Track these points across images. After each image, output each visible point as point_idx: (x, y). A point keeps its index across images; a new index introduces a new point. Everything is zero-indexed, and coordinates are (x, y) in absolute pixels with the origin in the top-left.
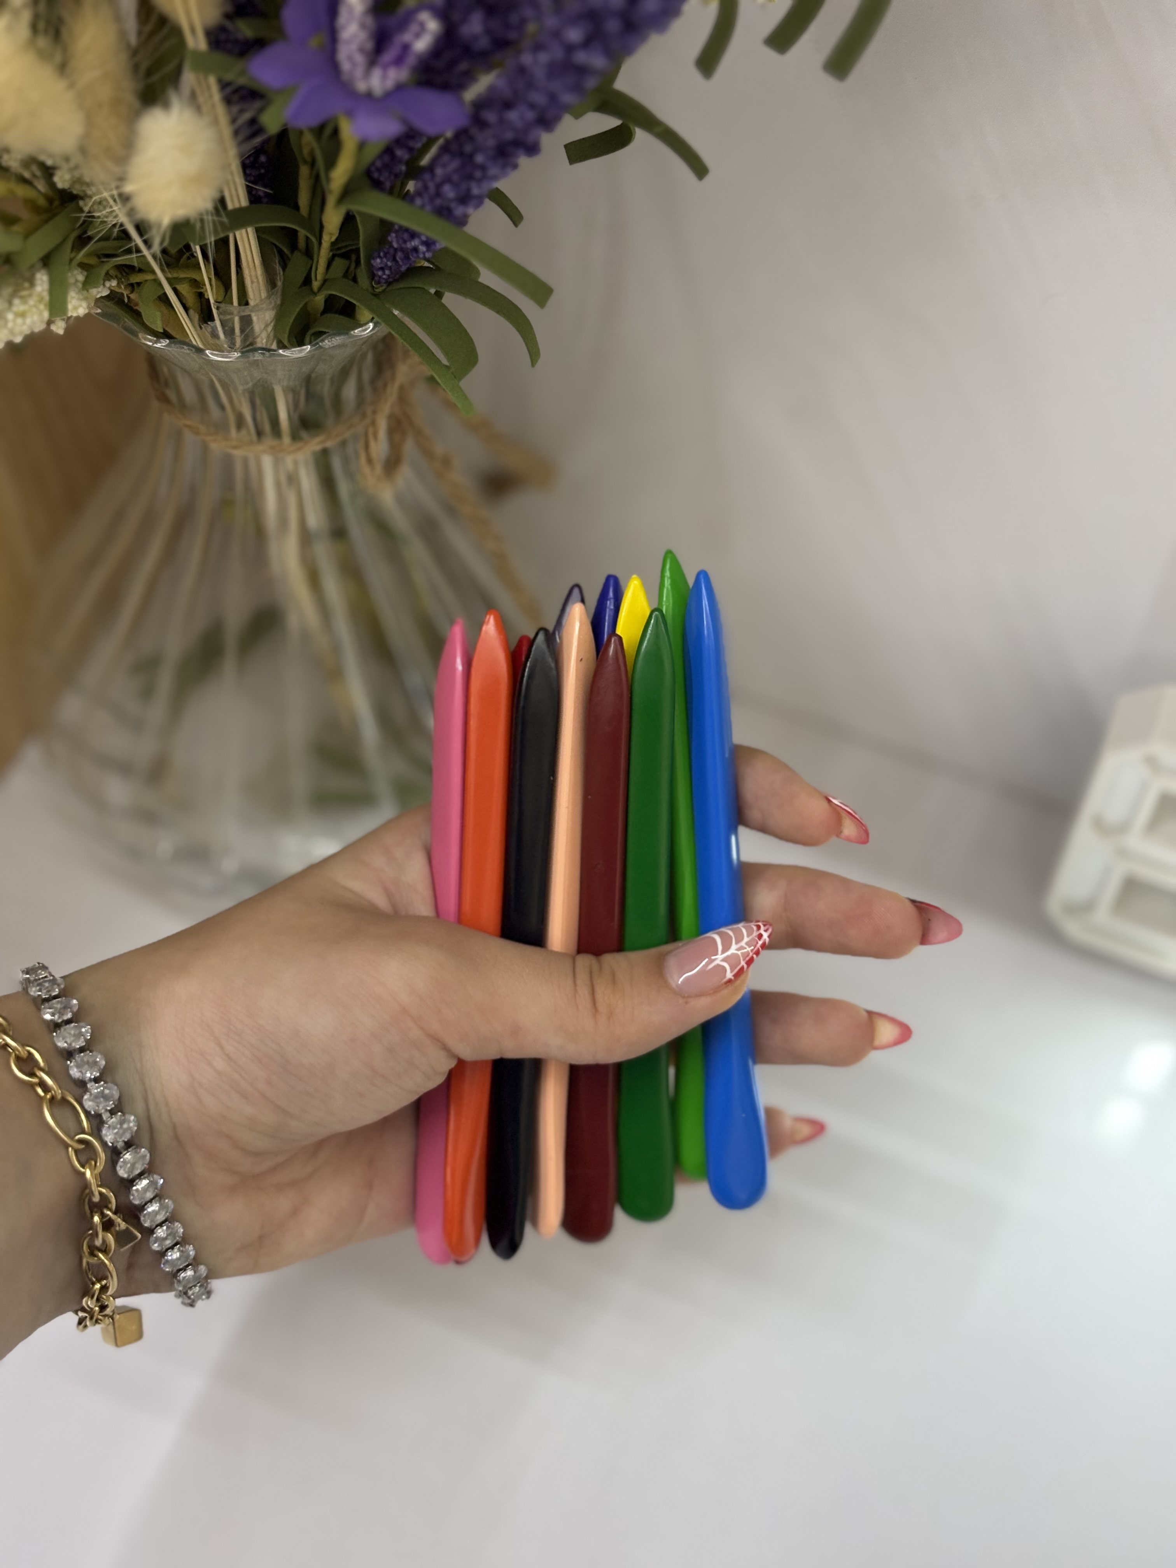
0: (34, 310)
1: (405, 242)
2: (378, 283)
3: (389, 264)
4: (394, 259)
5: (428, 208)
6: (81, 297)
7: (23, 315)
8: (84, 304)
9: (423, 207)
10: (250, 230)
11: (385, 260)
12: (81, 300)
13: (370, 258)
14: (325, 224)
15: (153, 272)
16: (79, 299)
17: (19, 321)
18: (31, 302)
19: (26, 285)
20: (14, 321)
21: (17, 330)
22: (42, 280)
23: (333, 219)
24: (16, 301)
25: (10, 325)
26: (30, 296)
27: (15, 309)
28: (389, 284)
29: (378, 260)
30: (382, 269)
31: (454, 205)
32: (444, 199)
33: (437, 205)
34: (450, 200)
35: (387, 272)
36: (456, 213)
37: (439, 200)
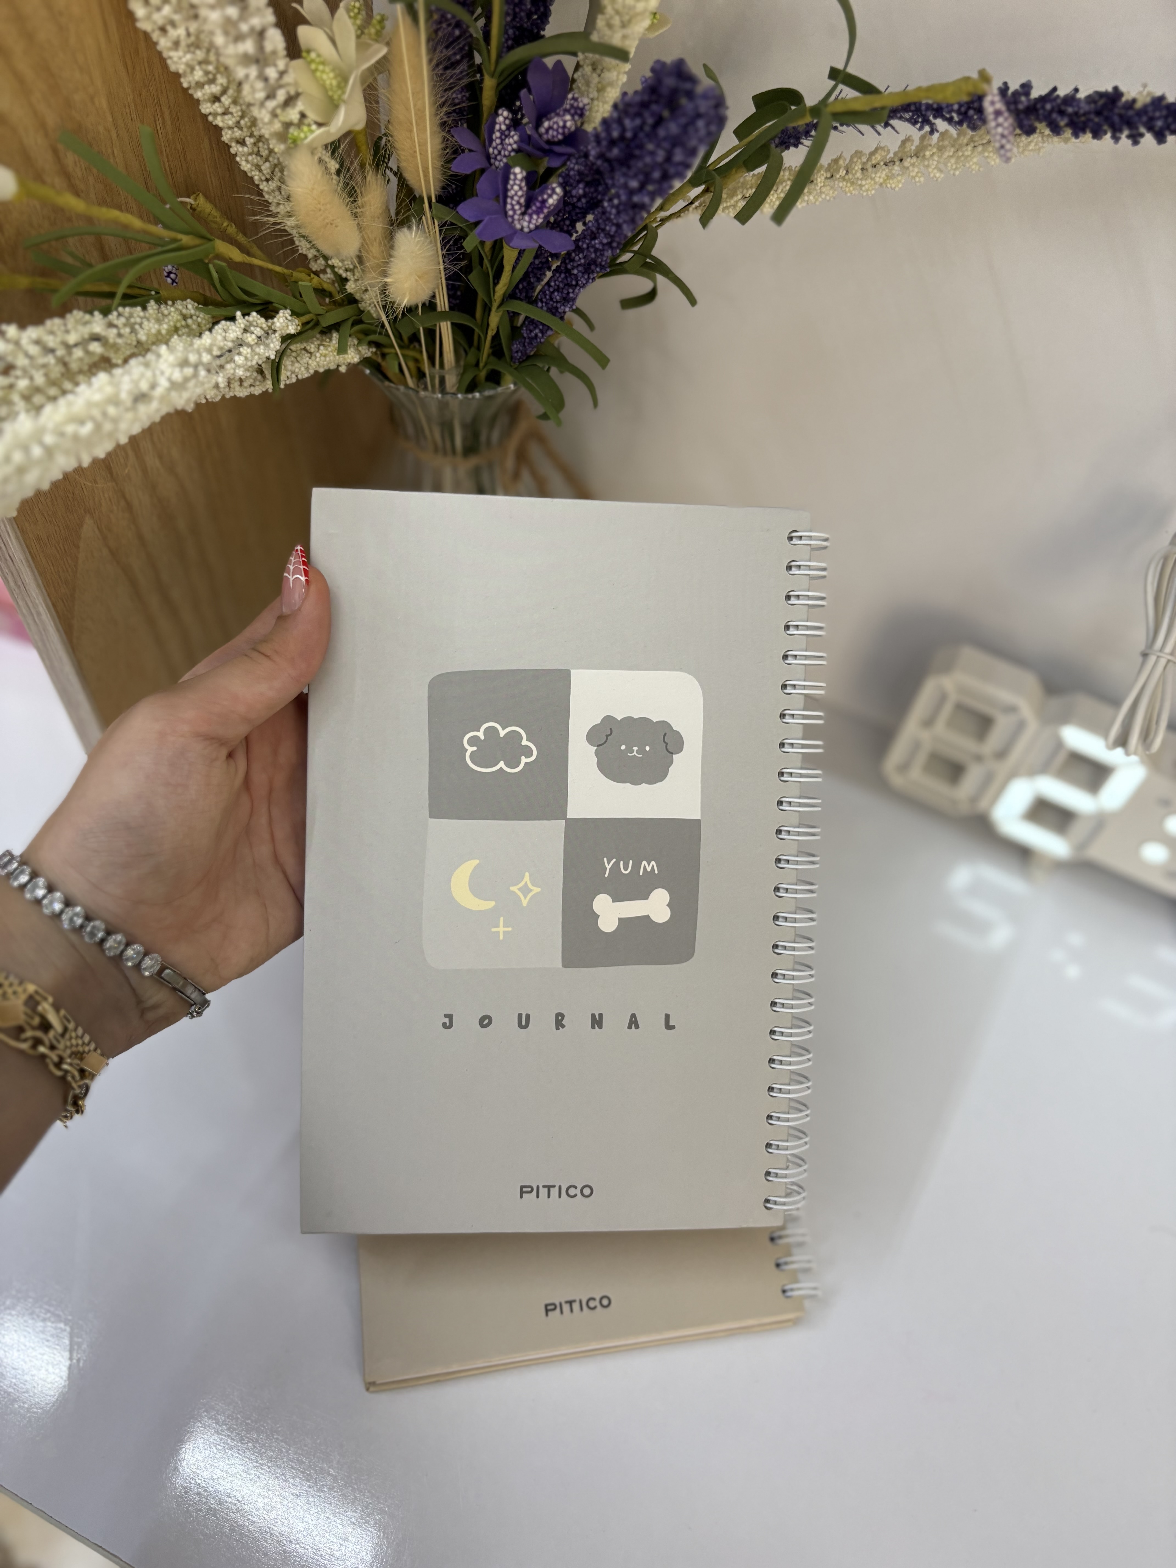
1: (531, 331)
2: (515, 363)
3: (521, 348)
4: (524, 346)
7: (325, 356)
8: (358, 356)
9: (542, 307)
10: (449, 323)
11: (519, 346)
12: (356, 353)
14: (490, 324)
15: (393, 347)
16: (354, 352)
17: (323, 358)
19: (328, 340)
22: (334, 336)
23: (494, 321)
24: (322, 348)
27: (321, 352)
28: (520, 363)
29: (515, 346)
30: (517, 352)
31: (559, 305)
32: (554, 302)
33: (550, 306)
34: (557, 302)
35: (520, 354)
36: (560, 310)
37: (551, 303)
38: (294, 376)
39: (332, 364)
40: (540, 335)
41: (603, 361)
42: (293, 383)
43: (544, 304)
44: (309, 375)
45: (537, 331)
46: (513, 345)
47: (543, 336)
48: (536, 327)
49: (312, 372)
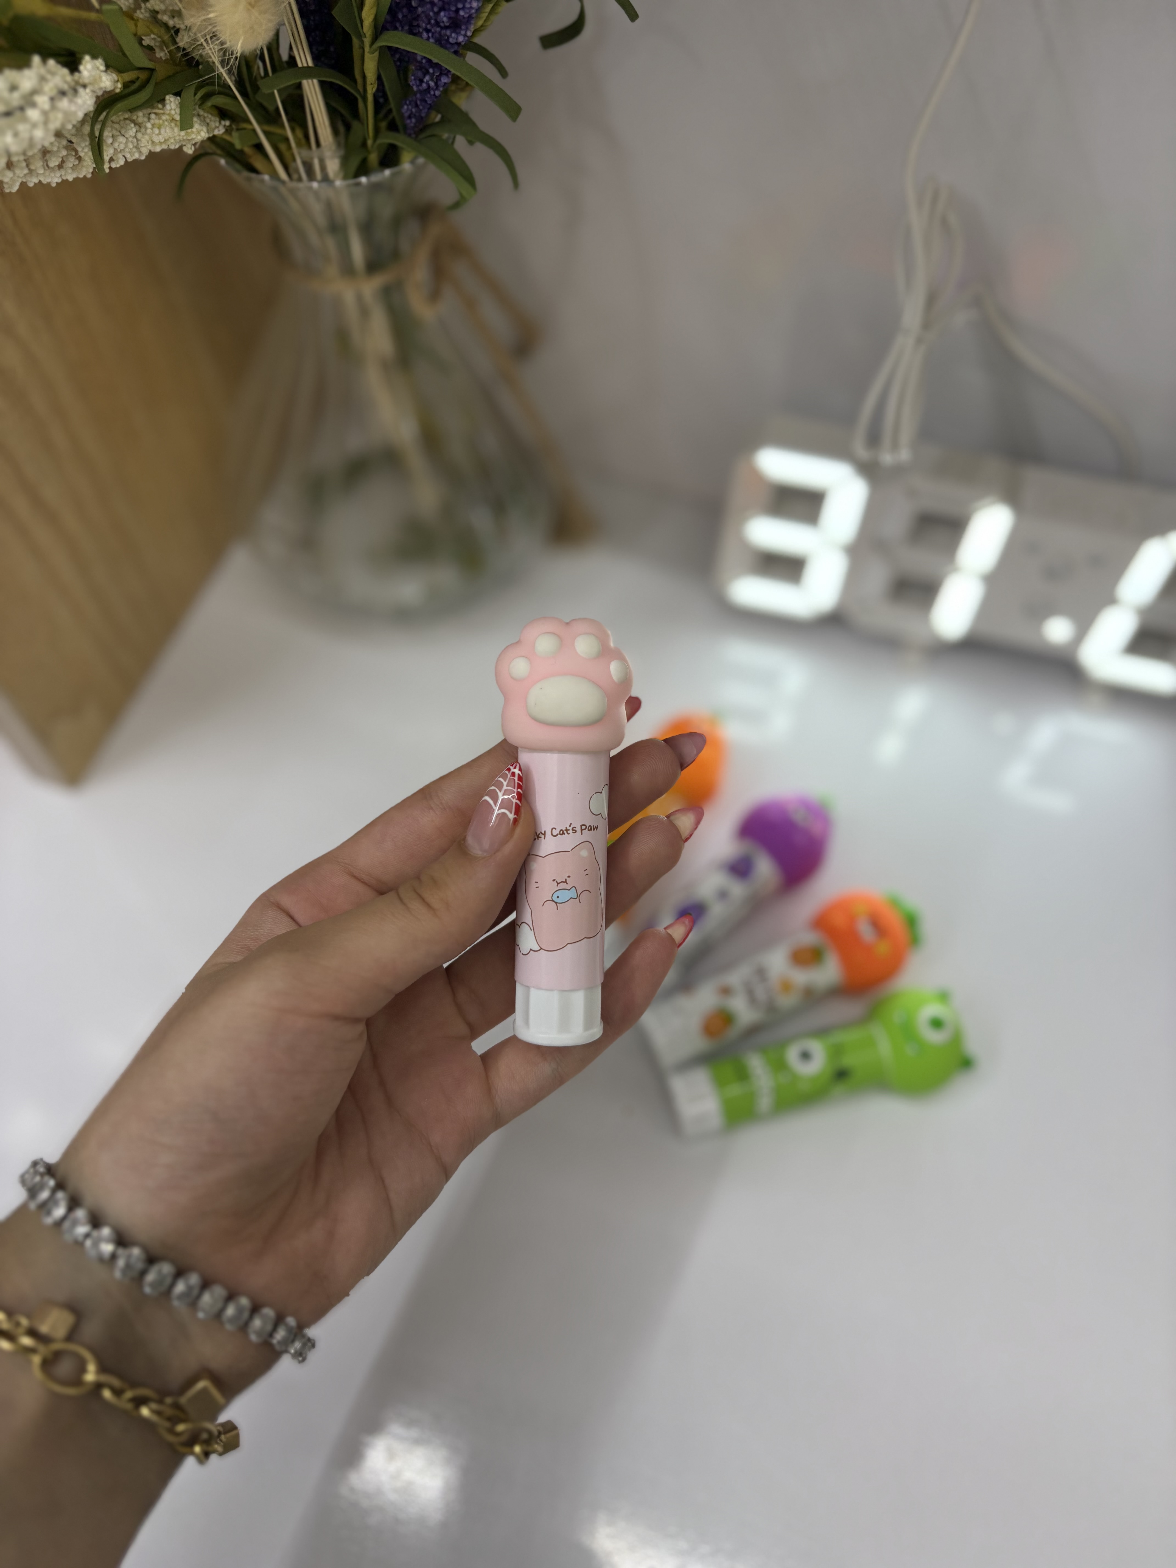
1: (421, 81)
4: (417, 106)
5: (432, 40)
6: (202, 124)
7: (159, 128)
8: (205, 131)
9: (428, 39)
10: (315, 82)
11: (410, 107)
12: (203, 127)
14: (366, 72)
17: (156, 131)
18: (165, 119)
19: (161, 106)
20: (152, 129)
22: (171, 101)
23: (371, 68)
24: (155, 118)
27: (153, 123)
28: (418, 134)
29: (405, 107)
30: (410, 117)
31: (448, 32)
32: (442, 28)
33: (437, 35)
34: (446, 28)
35: (413, 120)
36: (451, 40)
37: (438, 29)
38: (120, 156)
39: (172, 141)
40: (432, 84)
41: (513, 110)
42: (121, 166)
43: (430, 35)
44: (143, 158)
45: (427, 78)
46: (402, 107)
47: (436, 84)
48: (427, 72)
49: (145, 152)
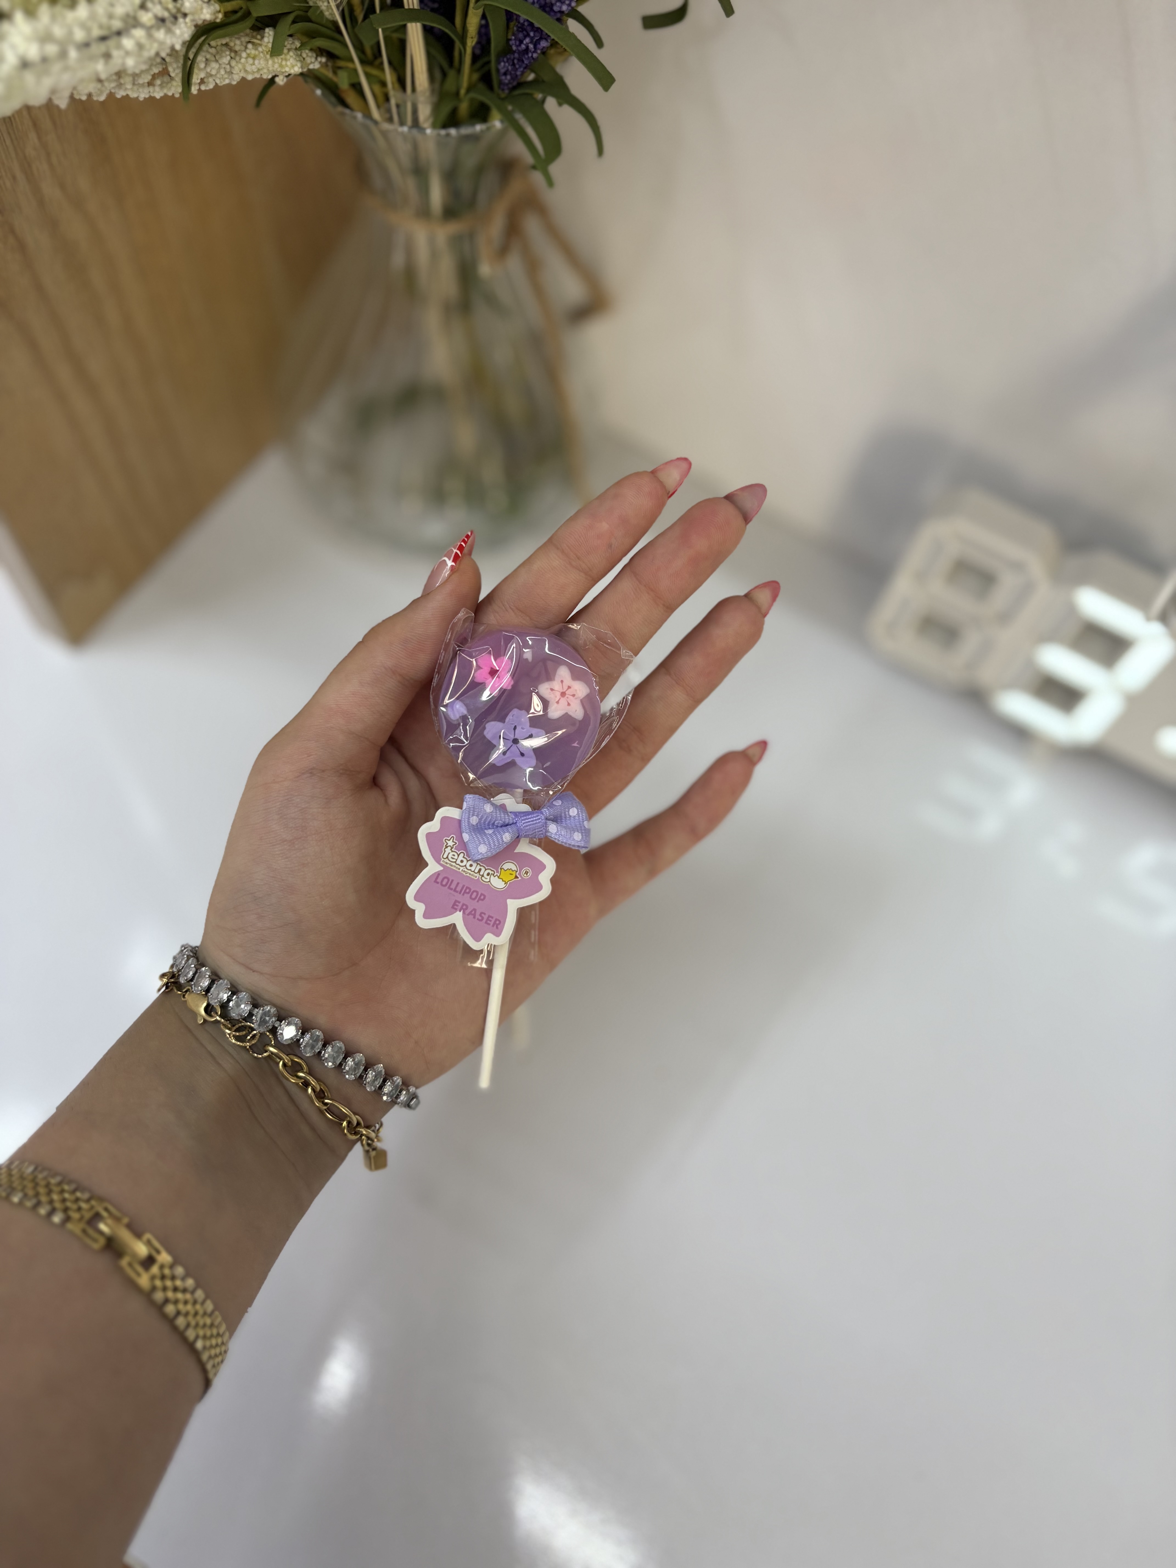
0: (261, 55)
1: (521, 42)
2: (503, 90)
4: (514, 64)
5: (537, 5)
6: (298, 59)
7: (254, 58)
8: (299, 65)
10: (420, 27)
11: (507, 64)
12: (297, 61)
13: (498, 62)
14: (468, 25)
15: (351, 60)
16: (295, 59)
17: (250, 61)
18: (260, 49)
19: (259, 37)
20: (246, 58)
21: (248, 68)
22: (268, 33)
23: (473, 22)
24: (251, 47)
25: (243, 60)
26: (261, 45)
27: (248, 51)
28: (511, 93)
29: (502, 64)
30: (505, 74)
35: (509, 77)
36: (556, 8)
38: (211, 81)
39: (265, 71)
40: (531, 46)
41: (606, 80)
42: (211, 90)
44: (234, 83)
45: (527, 40)
47: (535, 47)
48: (527, 34)
49: (237, 78)
